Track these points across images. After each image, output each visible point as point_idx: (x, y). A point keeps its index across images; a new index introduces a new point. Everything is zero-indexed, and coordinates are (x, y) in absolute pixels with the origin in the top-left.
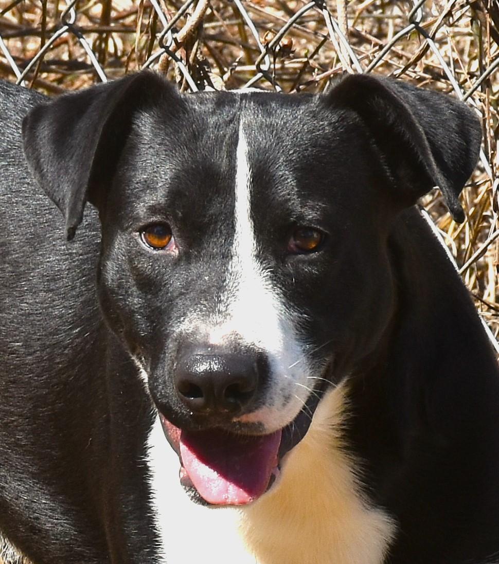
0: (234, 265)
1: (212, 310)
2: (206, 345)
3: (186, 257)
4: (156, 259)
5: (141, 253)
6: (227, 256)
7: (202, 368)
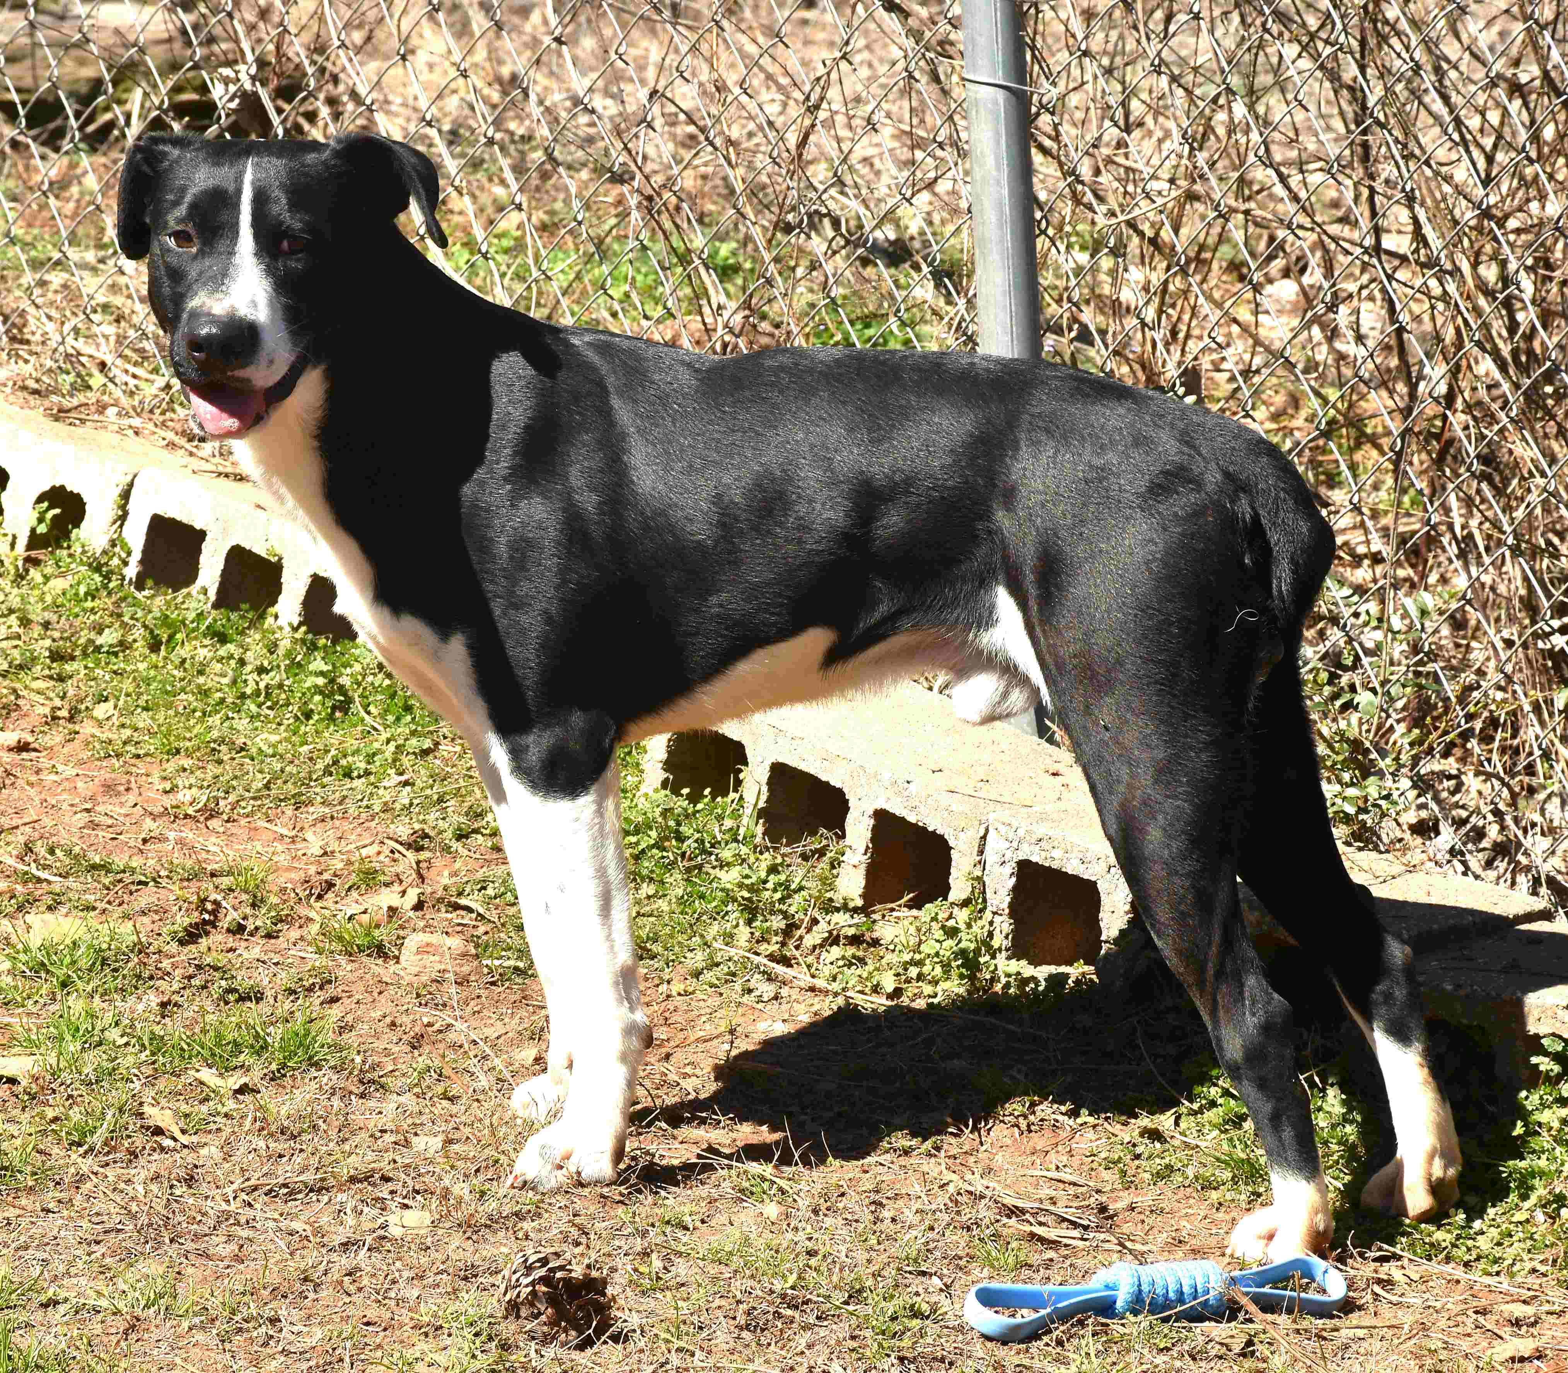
0: (237, 259)
1: (216, 290)
2: (209, 314)
3: (201, 253)
4: (180, 255)
5: (169, 250)
6: (232, 253)
7: (204, 331)
